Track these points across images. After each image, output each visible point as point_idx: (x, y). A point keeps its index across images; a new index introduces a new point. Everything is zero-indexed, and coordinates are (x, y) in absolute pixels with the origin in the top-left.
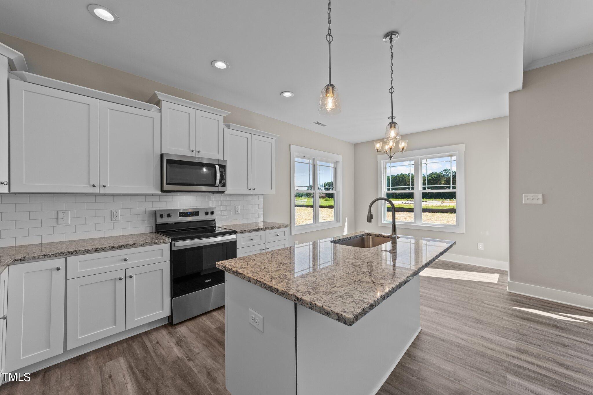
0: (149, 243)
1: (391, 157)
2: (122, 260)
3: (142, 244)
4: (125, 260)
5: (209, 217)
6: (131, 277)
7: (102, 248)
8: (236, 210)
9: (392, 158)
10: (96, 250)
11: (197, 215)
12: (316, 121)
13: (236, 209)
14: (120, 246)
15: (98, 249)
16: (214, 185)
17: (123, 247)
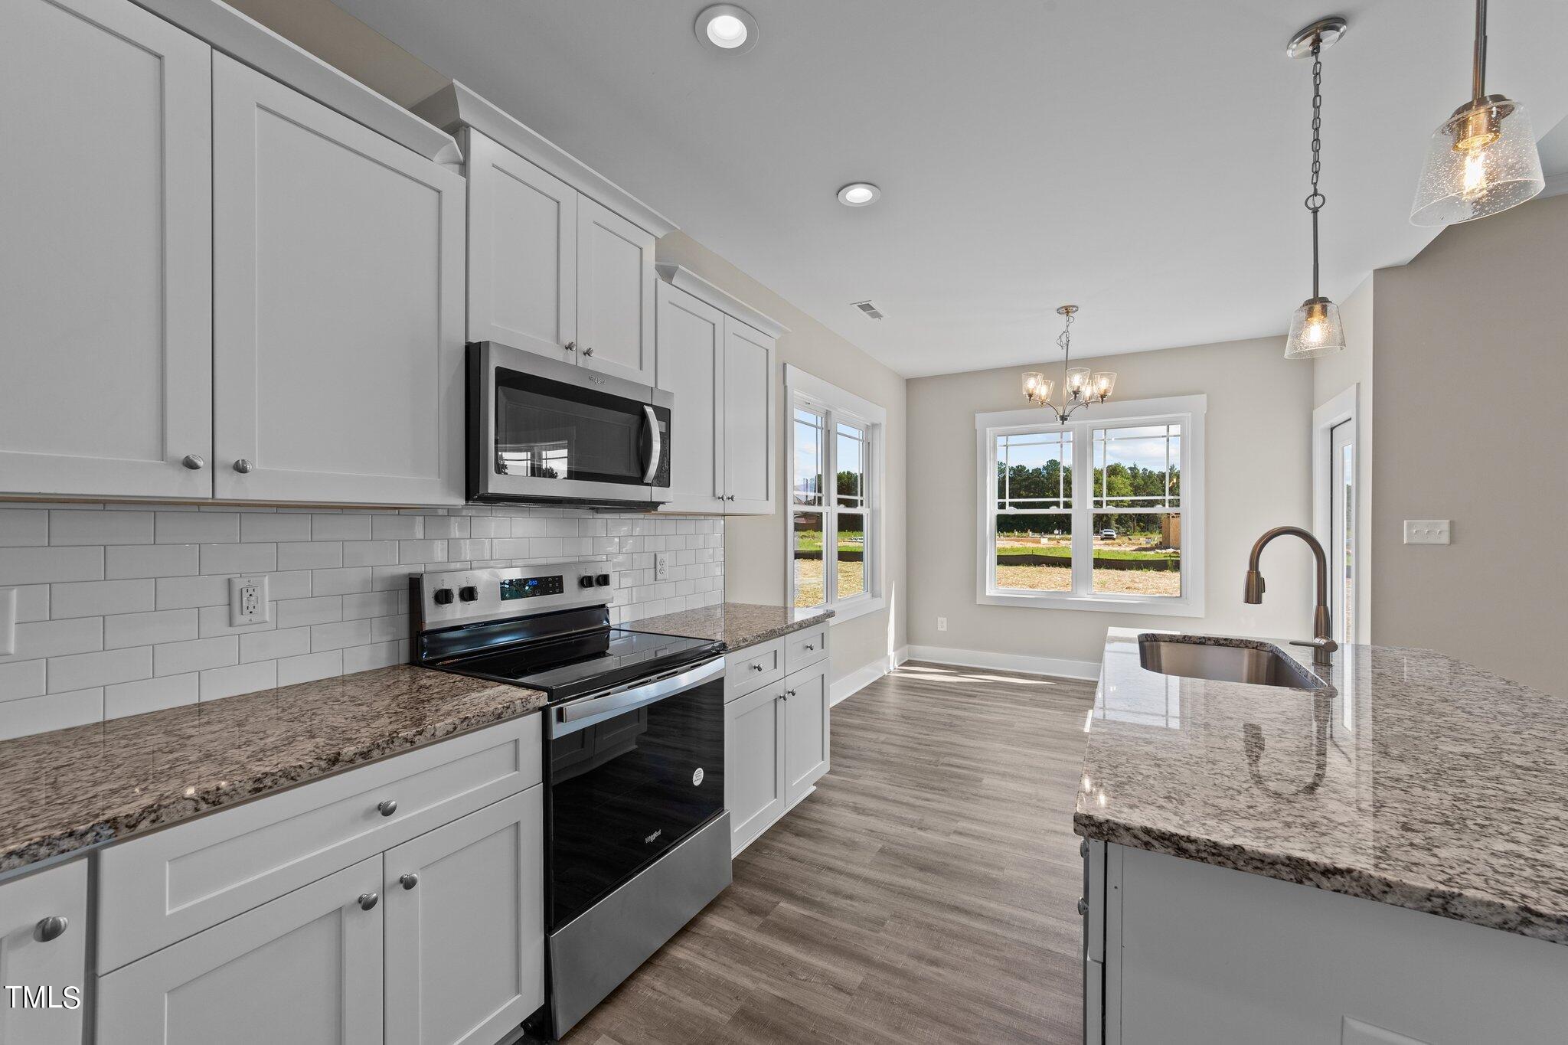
0: (473, 721)
1: (1063, 418)
2: (368, 815)
3: (450, 728)
4: (387, 811)
5: (591, 597)
6: (408, 884)
7: (286, 774)
8: (659, 567)
9: (1066, 419)
10: (259, 789)
11: (557, 590)
12: (863, 299)
13: (658, 564)
14: (365, 750)
15: (268, 782)
16: (639, 480)
17: (376, 753)
